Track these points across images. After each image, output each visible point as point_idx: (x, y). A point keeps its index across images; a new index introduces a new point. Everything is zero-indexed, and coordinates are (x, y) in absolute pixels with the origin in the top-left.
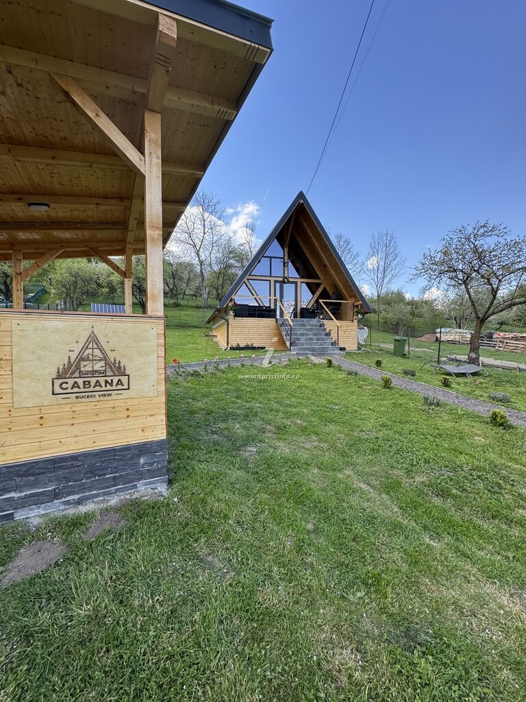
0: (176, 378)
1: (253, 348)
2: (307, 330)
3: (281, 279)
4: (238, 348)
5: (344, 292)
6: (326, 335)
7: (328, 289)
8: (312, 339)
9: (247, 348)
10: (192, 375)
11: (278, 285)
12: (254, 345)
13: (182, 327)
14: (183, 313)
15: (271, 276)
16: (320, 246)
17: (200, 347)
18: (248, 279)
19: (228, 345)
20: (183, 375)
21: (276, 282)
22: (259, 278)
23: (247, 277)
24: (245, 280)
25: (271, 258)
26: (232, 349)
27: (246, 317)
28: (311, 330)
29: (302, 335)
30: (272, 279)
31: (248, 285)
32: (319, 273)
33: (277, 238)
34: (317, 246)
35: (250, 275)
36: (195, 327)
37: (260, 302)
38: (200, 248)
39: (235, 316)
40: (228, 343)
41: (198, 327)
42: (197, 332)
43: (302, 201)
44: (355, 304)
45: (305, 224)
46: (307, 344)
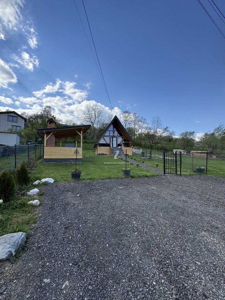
1: (104, 154)
4: (100, 154)
5: (129, 140)
6: (122, 151)
9: (102, 154)
15: (109, 136)
21: (111, 137)
22: (106, 136)
26: (98, 154)
29: (115, 151)
31: (103, 138)
34: (121, 128)
37: (106, 142)
39: (99, 146)
44: (132, 143)
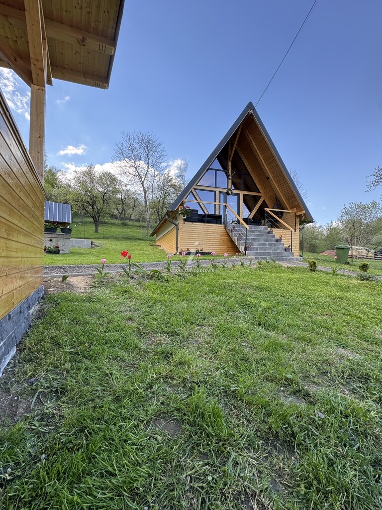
0: (126, 282)
1: (203, 254)
2: (257, 236)
3: (225, 191)
5: (285, 202)
6: (277, 241)
7: (267, 202)
8: (264, 244)
9: (197, 253)
10: (151, 277)
11: (222, 196)
12: (204, 251)
13: (129, 239)
14: (129, 230)
15: (216, 187)
16: (264, 159)
17: (147, 253)
18: (195, 189)
19: (177, 250)
20: (136, 277)
21: (220, 193)
22: (205, 188)
23: (194, 187)
24: (192, 189)
25: (216, 170)
27: (196, 222)
28: (261, 236)
29: (254, 240)
30: (217, 190)
31: (195, 194)
32: (259, 187)
33: (219, 158)
34: (261, 158)
35: (196, 185)
36: (140, 239)
37: (205, 211)
38: (144, 179)
39: (185, 220)
40: (177, 248)
41: (143, 240)
42: (142, 243)
43: (251, 112)
44: (298, 214)
45: (251, 138)
46: (261, 249)
